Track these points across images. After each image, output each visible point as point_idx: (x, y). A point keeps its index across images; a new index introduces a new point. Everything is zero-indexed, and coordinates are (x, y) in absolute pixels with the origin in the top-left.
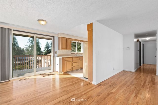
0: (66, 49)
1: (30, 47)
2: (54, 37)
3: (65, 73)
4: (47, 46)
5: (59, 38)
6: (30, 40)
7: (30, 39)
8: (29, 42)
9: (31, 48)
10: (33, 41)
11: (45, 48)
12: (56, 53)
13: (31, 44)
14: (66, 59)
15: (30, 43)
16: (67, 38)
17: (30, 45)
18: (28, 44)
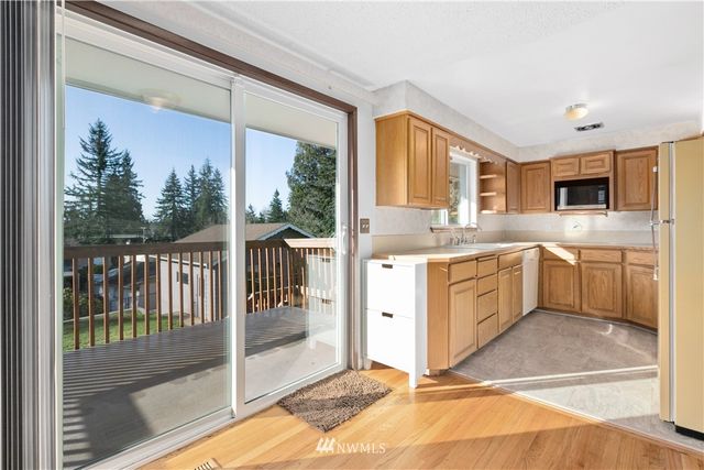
0: (431, 199)
2: (351, 112)
4: (173, 197)
6: (82, 164)
7: (85, 161)
8: (82, 176)
9: (86, 206)
10: (99, 169)
11: (163, 202)
12: (365, 227)
13: (89, 182)
16: (433, 127)
18: (76, 182)
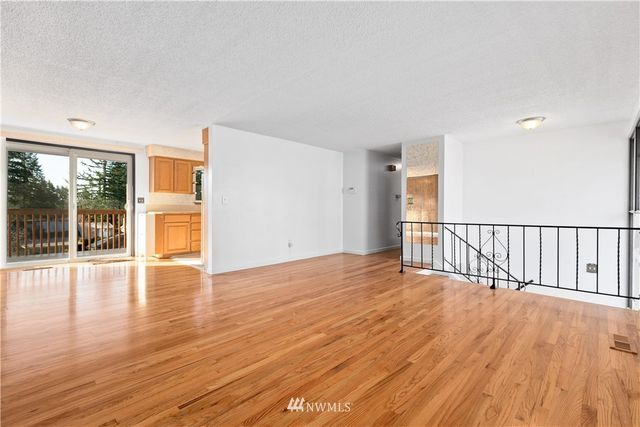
0: (174, 190)
1: (95, 182)
2: (133, 155)
3: (166, 257)
5: (150, 158)
9: (96, 189)
12: (141, 200)
13: (97, 169)
14: (168, 219)
15: (94, 165)
16: (175, 160)
17: (92, 173)
18: (86, 168)
